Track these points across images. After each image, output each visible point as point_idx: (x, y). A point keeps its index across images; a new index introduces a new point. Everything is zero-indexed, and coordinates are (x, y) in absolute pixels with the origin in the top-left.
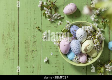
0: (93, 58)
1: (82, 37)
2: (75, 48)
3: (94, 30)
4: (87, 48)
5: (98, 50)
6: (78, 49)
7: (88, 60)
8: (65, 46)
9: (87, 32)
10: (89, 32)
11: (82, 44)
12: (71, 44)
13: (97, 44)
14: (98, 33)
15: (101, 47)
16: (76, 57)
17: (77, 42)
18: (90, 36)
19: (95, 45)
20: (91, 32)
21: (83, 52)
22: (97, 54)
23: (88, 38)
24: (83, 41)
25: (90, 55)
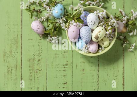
0: (105, 48)
1: (94, 22)
2: (85, 34)
3: (107, 17)
4: (98, 35)
5: (111, 38)
6: (88, 36)
7: (99, 49)
8: (74, 32)
9: (99, 19)
10: (101, 19)
11: (92, 31)
12: (81, 30)
13: (109, 31)
14: (111, 20)
15: (115, 35)
16: (86, 46)
17: (87, 29)
18: (102, 23)
19: (108, 33)
20: (104, 18)
21: (94, 39)
22: (110, 44)
23: (99, 25)
24: (94, 28)
25: (101, 44)
